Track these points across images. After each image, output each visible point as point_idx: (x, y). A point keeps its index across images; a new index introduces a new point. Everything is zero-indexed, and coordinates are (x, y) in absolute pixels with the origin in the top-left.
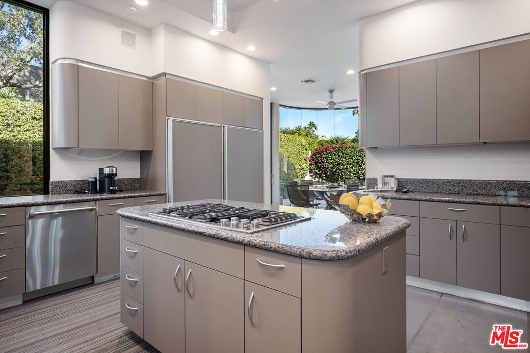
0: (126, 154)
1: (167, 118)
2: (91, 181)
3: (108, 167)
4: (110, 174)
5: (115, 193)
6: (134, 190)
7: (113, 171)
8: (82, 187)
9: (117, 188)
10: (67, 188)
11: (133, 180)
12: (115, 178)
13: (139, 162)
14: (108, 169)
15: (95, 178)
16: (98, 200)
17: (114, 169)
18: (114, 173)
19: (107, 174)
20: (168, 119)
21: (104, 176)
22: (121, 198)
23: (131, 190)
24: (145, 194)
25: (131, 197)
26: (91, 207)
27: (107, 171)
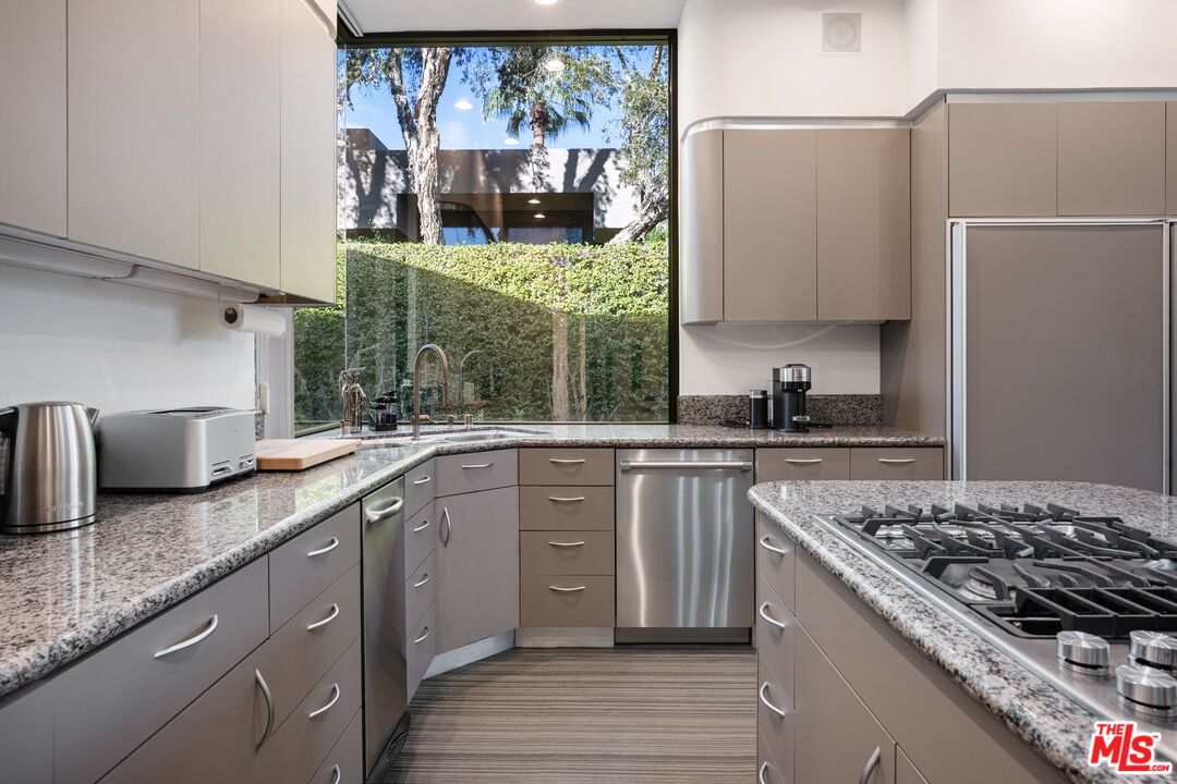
0: (845, 332)
1: (949, 221)
2: (756, 400)
3: (789, 366)
4: (793, 383)
5: (807, 431)
6: (865, 424)
7: (800, 377)
8: (739, 412)
9: (808, 418)
10: (708, 412)
11: (860, 400)
12: (808, 393)
13: (878, 353)
14: (790, 370)
15: (764, 393)
16: (759, 447)
17: (804, 371)
18: (804, 380)
19: (788, 383)
20: (952, 224)
21: (781, 387)
22: (813, 446)
23: (854, 425)
24: (880, 439)
25: (841, 445)
26: (741, 464)
27: (787, 376)
